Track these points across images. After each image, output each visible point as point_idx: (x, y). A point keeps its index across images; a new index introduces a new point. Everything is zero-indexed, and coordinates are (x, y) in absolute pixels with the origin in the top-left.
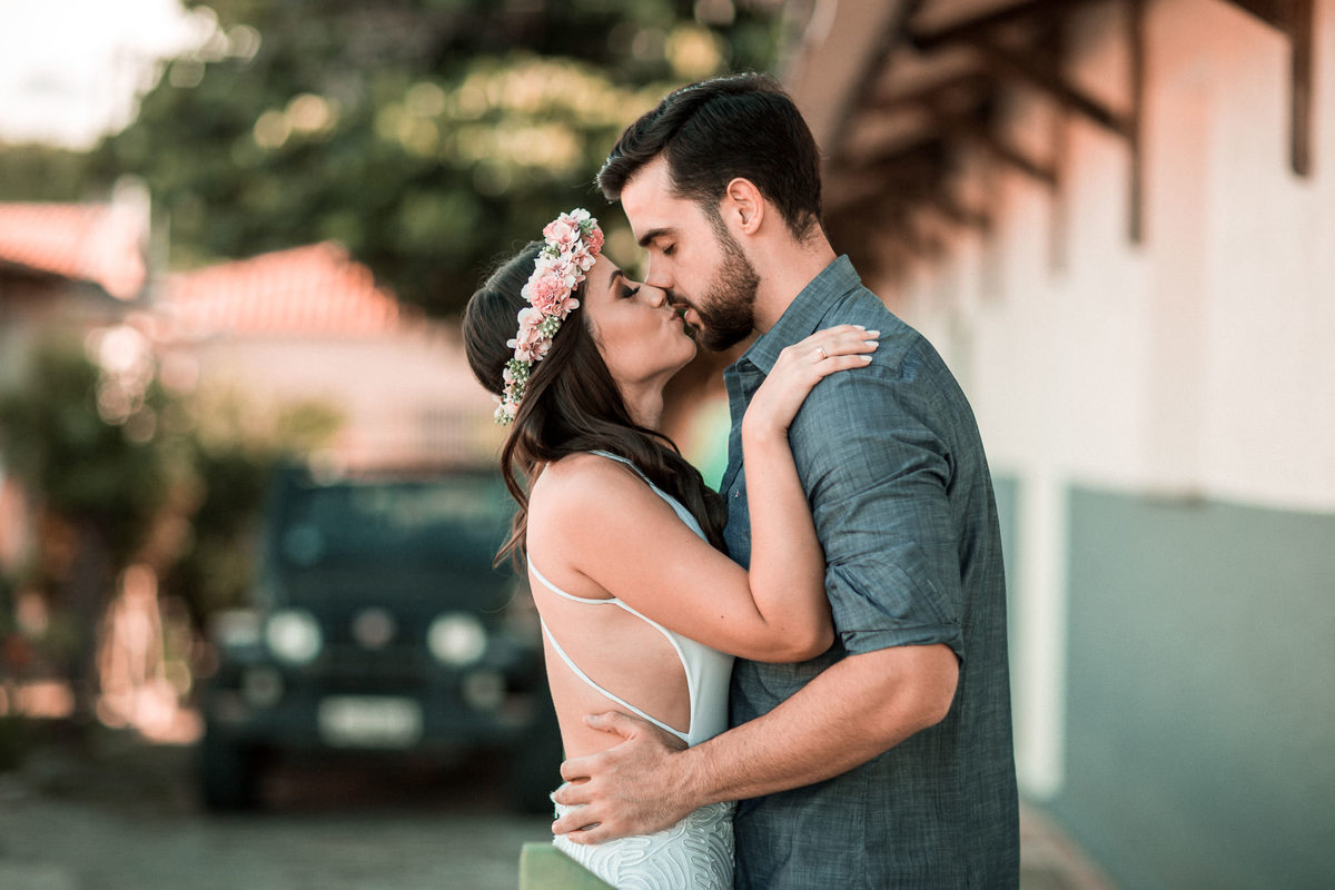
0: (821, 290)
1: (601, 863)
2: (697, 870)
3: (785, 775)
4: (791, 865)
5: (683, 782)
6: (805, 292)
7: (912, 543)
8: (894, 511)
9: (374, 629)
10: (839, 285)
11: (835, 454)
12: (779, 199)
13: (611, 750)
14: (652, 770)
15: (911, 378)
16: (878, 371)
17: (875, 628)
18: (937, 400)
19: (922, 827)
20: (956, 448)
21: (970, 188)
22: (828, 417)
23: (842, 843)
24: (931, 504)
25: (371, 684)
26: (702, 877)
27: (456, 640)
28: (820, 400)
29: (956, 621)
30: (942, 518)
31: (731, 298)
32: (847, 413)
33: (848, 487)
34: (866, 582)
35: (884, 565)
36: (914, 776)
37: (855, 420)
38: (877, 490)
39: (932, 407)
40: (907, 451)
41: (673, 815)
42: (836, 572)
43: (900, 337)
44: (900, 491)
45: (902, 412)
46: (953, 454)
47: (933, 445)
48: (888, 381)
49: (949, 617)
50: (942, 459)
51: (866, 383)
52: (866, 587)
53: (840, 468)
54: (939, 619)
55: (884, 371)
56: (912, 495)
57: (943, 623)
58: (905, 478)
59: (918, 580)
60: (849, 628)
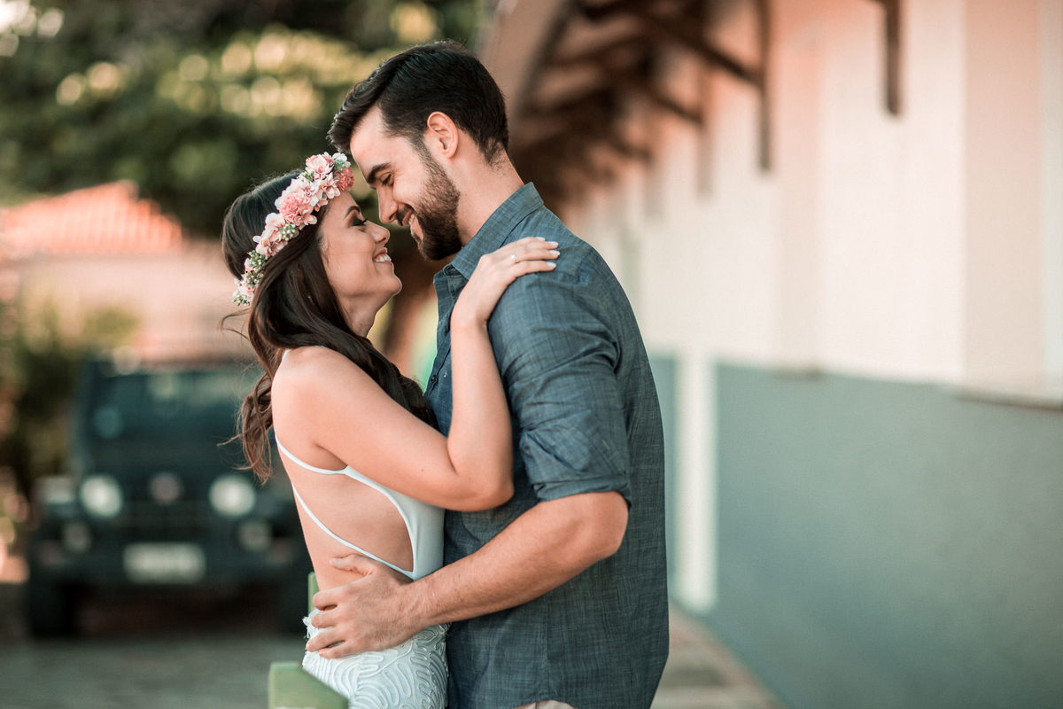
0: (510, 210)
1: (343, 675)
2: (422, 682)
3: (492, 600)
4: (489, 674)
5: (410, 607)
6: (498, 212)
7: (589, 411)
8: (575, 385)
9: (166, 489)
10: (525, 206)
11: (526, 341)
12: (472, 129)
13: (353, 583)
14: (386, 598)
15: (586, 282)
16: (560, 276)
17: (561, 479)
18: (607, 300)
19: (593, 639)
20: (622, 339)
21: (635, 128)
22: (520, 312)
23: (528, 655)
24: (603, 379)
25: (164, 533)
26: (425, 687)
27: (232, 497)
28: (514, 298)
29: (625, 472)
30: (612, 391)
31: (438, 209)
32: (535, 308)
33: (537, 367)
34: (553, 443)
35: (567, 429)
36: (585, 599)
37: (543, 314)
38: (560, 369)
39: (603, 305)
40: (584, 338)
41: (403, 634)
42: (529, 436)
43: (576, 249)
44: (580, 370)
45: (580, 310)
46: (619, 342)
47: (604, 335)
48: (568, 285)
49: (620, 470)
50: (611, 345)
51: (550, 286)
52: (553, 447)
53: (529, 352)
54: (612, 472)
55: (565, 276)
56: (588, 373)
57: (616, 475)
58: (583, 359)
59: (595, 441)
60: (539, 480)
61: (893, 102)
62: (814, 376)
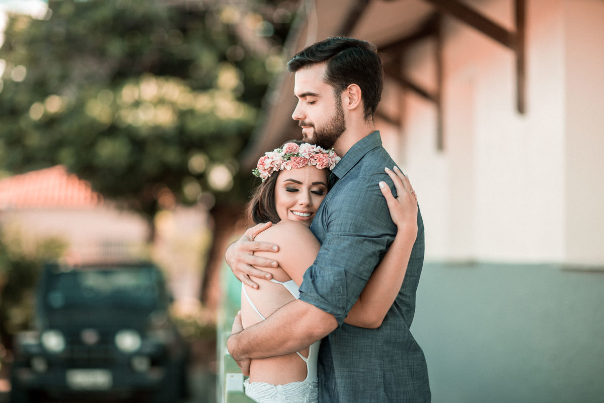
9: (90, 337)
23: (374, 388)
27: (128, 342)
61: (521, 107)
62: (471, 265)
